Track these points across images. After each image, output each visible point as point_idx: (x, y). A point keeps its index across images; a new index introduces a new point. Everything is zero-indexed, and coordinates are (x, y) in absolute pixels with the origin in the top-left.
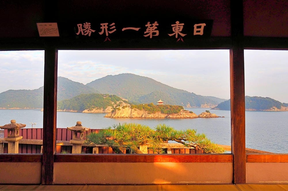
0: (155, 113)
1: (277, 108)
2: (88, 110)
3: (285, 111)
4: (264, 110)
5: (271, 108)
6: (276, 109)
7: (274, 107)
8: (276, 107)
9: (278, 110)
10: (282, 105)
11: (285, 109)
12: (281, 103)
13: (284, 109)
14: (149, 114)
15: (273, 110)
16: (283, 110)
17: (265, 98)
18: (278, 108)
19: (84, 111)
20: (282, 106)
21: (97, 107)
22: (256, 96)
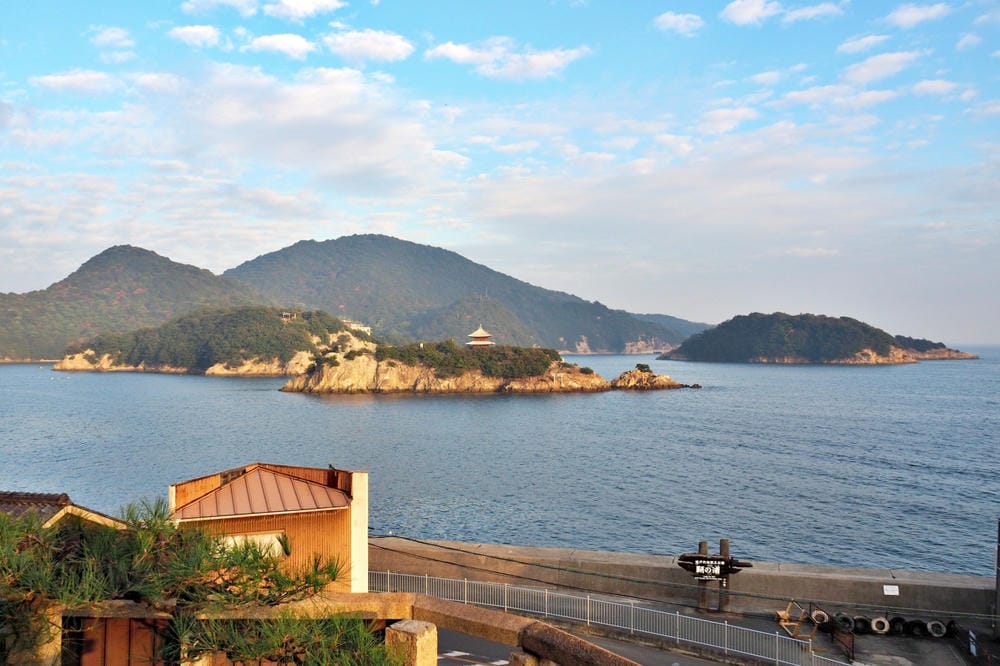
0: (459, 375)
1: (875, 355)
2: (225, 364)
3: (904, 363)
4: (834, 362)
5: (858, 354)
6: (874, 357)
7: (866, 351)
8: (873, 350)
9: (880, 360)
10: (894, 344)
11: (904, 356)
12: (890, 336)
13: (901, 356)
14: (440, 380)
15: (864, 360)
16: (897, 361)
17: (836, 320)
18: (879, 354)
19: (210, 370)
20: (893, 348)
21: (258, 353)
22: (807, 314)
